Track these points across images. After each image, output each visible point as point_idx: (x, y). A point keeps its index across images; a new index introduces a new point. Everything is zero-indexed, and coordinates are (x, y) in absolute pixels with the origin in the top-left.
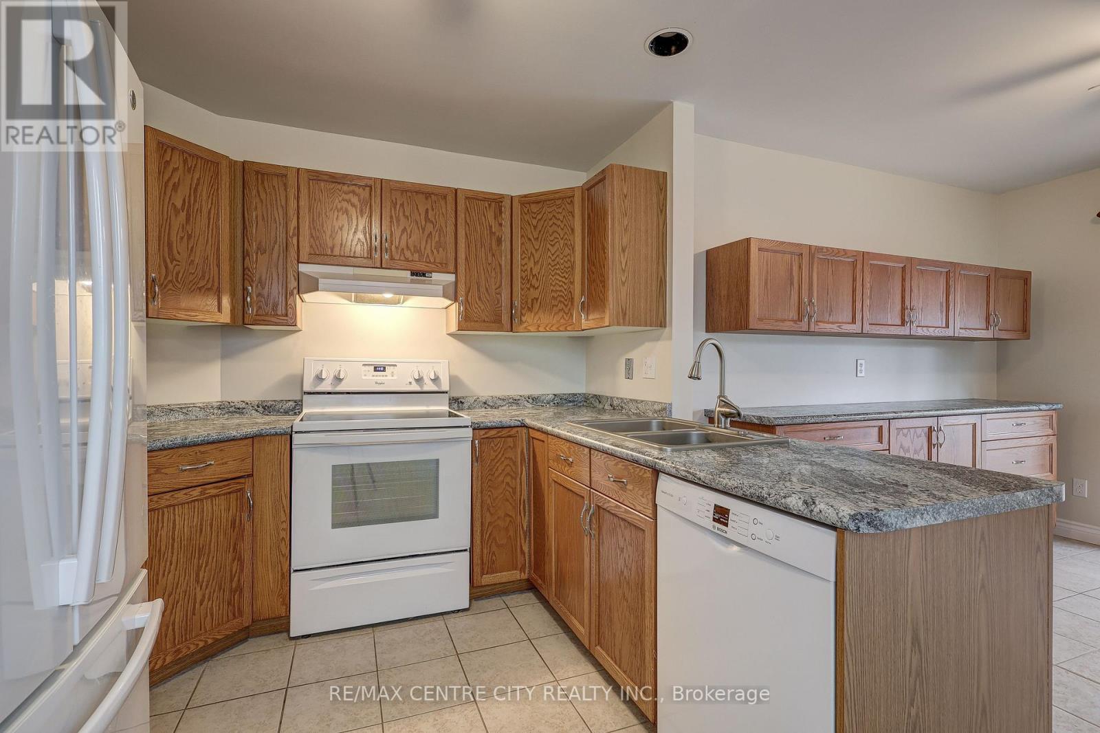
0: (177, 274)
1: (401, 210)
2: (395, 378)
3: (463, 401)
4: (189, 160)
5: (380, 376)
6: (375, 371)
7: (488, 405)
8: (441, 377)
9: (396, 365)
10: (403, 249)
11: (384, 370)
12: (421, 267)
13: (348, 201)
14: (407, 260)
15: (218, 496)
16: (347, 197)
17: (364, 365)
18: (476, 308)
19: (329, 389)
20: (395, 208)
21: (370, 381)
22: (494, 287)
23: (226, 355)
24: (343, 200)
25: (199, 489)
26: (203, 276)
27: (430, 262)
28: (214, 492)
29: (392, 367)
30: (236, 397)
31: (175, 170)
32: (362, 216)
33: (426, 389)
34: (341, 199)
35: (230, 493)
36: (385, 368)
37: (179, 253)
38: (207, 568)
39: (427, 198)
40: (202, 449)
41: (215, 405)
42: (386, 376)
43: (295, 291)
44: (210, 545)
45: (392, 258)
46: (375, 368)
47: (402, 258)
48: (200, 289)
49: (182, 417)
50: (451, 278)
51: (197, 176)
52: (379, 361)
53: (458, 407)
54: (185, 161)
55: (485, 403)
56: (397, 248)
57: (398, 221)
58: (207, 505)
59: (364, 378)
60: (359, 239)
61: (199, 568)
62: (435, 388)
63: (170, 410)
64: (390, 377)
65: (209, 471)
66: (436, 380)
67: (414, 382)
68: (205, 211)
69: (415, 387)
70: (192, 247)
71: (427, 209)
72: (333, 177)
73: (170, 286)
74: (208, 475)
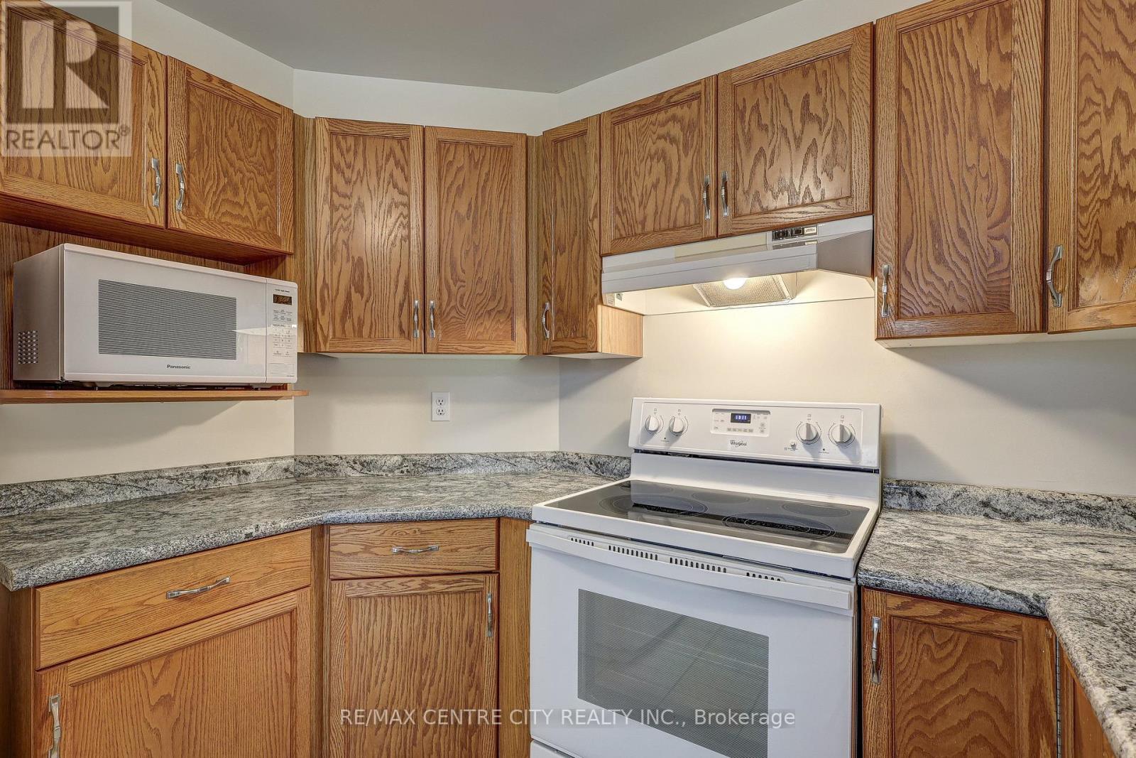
0: (462, 298)
1: (754, 118)
2: (766, 435)
3: (923, 491)
4: (476, 153)
5: (740, 430)
6: (734, 420)
7: (994, 509)
8: (859, 437)
9: (768, 412)
10: (757, 192)
11: (748, 420)
13: (666, 136)
14: (764, 210)
15: (448, 593)
16: (662, 131)
17: (714, 410)
18: (928, 283)
20: (743, 118)
21: (724, 439)
23: (565, 393)
24: (659, 138)
25: (418, 580)
26: (494, 296)
27: (811, 204)
28: (439, 587)
29: (762, 416)
31: (459, 169)
32: (686, 155)
33: (824, 459)
34: (655, 137)
35: (464, 592)
36: (749, 416)
37: (463, 271)
39: (806, 75)
40: (424, 527)
41: (548, 456)
42: (751, 431)
43: (596, 300)
44: (436, 657)
45: (736, 214)
46: (733, 416)
47: (757, 210)
48: (489, 313)
49: (509, 468)
50: (866, 223)
51: (485, 170)
52: (742, 404)
53: (912, 504)
54: (471, 156)
55: (985, 503)
56: (745, 193)
57: (748, 141)
58: (433, 603)
59: (713, 432)
60: (682, 197)
61: (422, 686)
62: (844, 460)
63: (497, 459)
64: (756, 434)
65: (433, 558)
66: (847, 442)
67: (800, 446)
68: (495, 211)
69: (803, 455)
70: (480, 263)
73: (453, 313)
74: (433, 563)
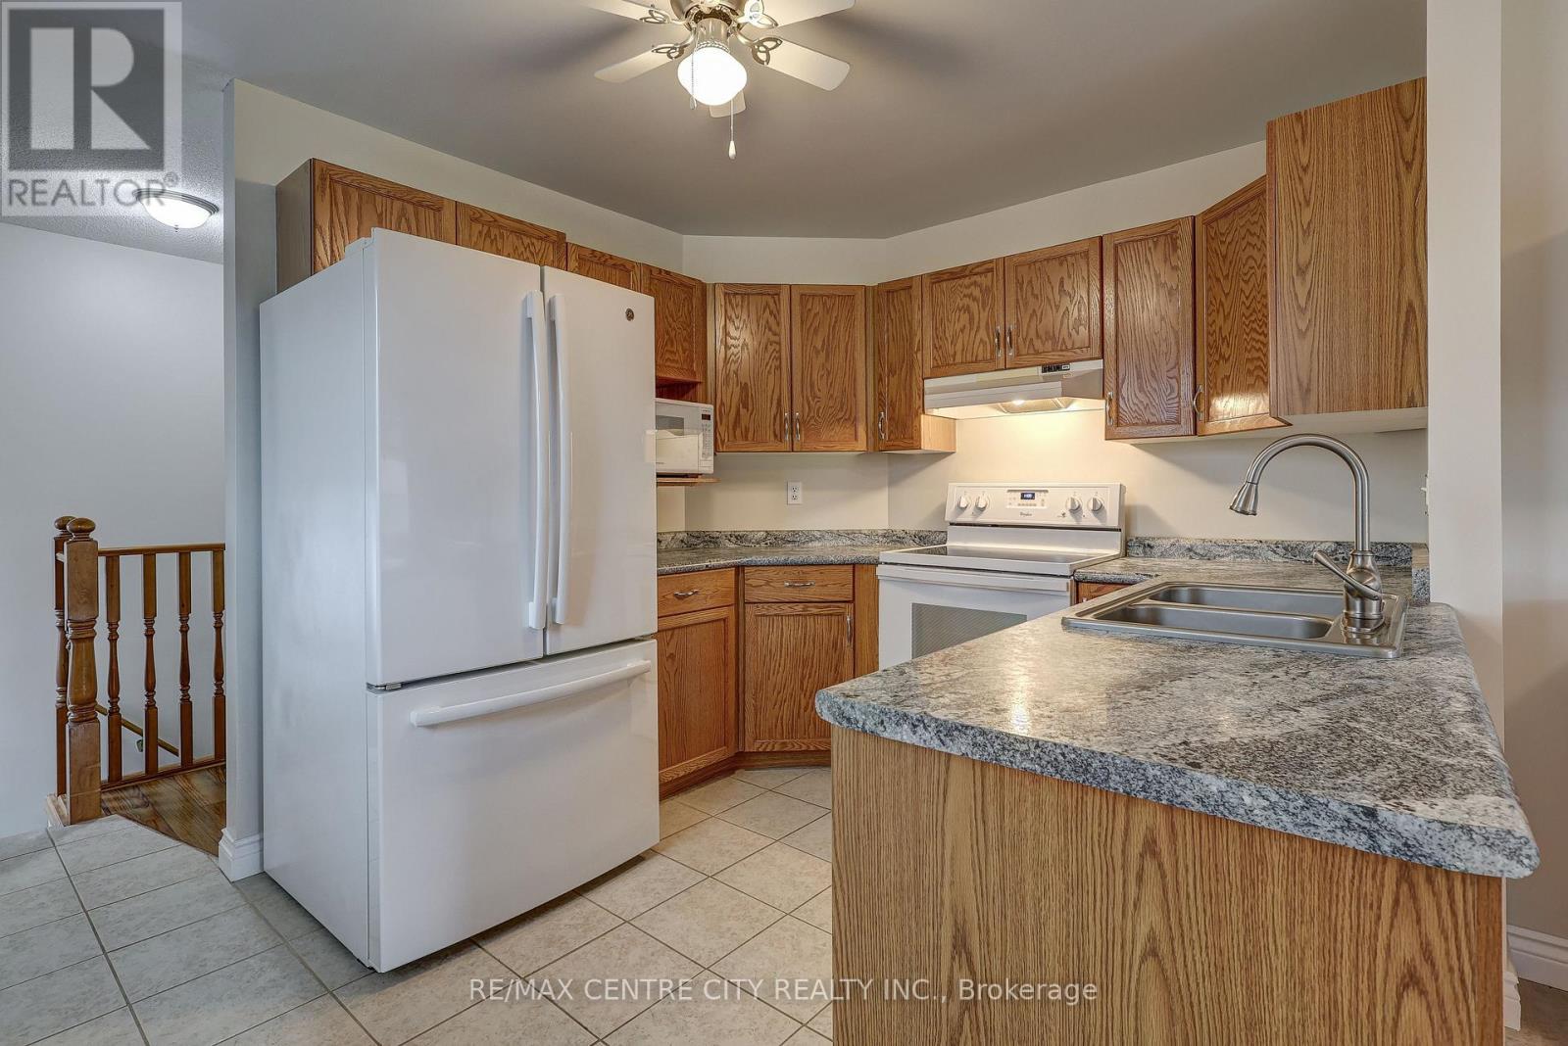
0: (818, 410)
1: (1029, 289)
2: (1045, 507)
3: (1152, 543)
4: (828, 301)
5: (1027, 505)
6: (1023, 498)
7: (1196, 553)
8: (1107, 507)
9: (1047, 491)
10: (1032, 340)
11: (1033, 498)
12: (1053, 358)
13: (969, 296)
14: (1037, 353)
15: (821, 615)
16: (966, 292)
17: (1009, 491)
18: (1134, 404)
19: (969, 519)
20: (1021, 289)
21: (1012, 510)
22: (1165, 368)
23: (893, 482)
24: (965, 296)
25: (801, 606)
26: (842, 408)
27: (1067, 350)
28: (815, 611)
29: (1043, 494)
30: (898, 527)
31: (816, 315)
32: (984, 310)
33: (1084, 523)
34: (962, 295)
35: (831, 615)
36: (1033, 495)
37: (819, 390)
38: (810, 680)
39: (1061, 264)
40: (805, 569)
41: (880, 533)
42: (1035, 505)
43: (920, 411)
44: (813, 659)
45: (1018, 354)
46: (1023, 495)
47: (1032, 351)
48: (838, 420)
49: (849, 542)
50: (1098, 365)
51: (835, 315)
52: (1028, 485)
53: (1145, 553)
54: (824, 304)
55: (1190, 550)
56: (1024, 340)
57: (1026, 304)
58: (810, 621)
59: (1008, 507)
60: (981, 340)
61: (803, 677)
62: (1098, 524)
63: (839, 534)
64: (1039, 507)
65: (812, 590)
66: (1098, 510)
67: (1068, 514)
68: (843, 346)
69: (1070, 521)
70: (831, 383)
71: (1062, 278)
72: (952, 273)
73: (812, 422)
74: (810, 594)
